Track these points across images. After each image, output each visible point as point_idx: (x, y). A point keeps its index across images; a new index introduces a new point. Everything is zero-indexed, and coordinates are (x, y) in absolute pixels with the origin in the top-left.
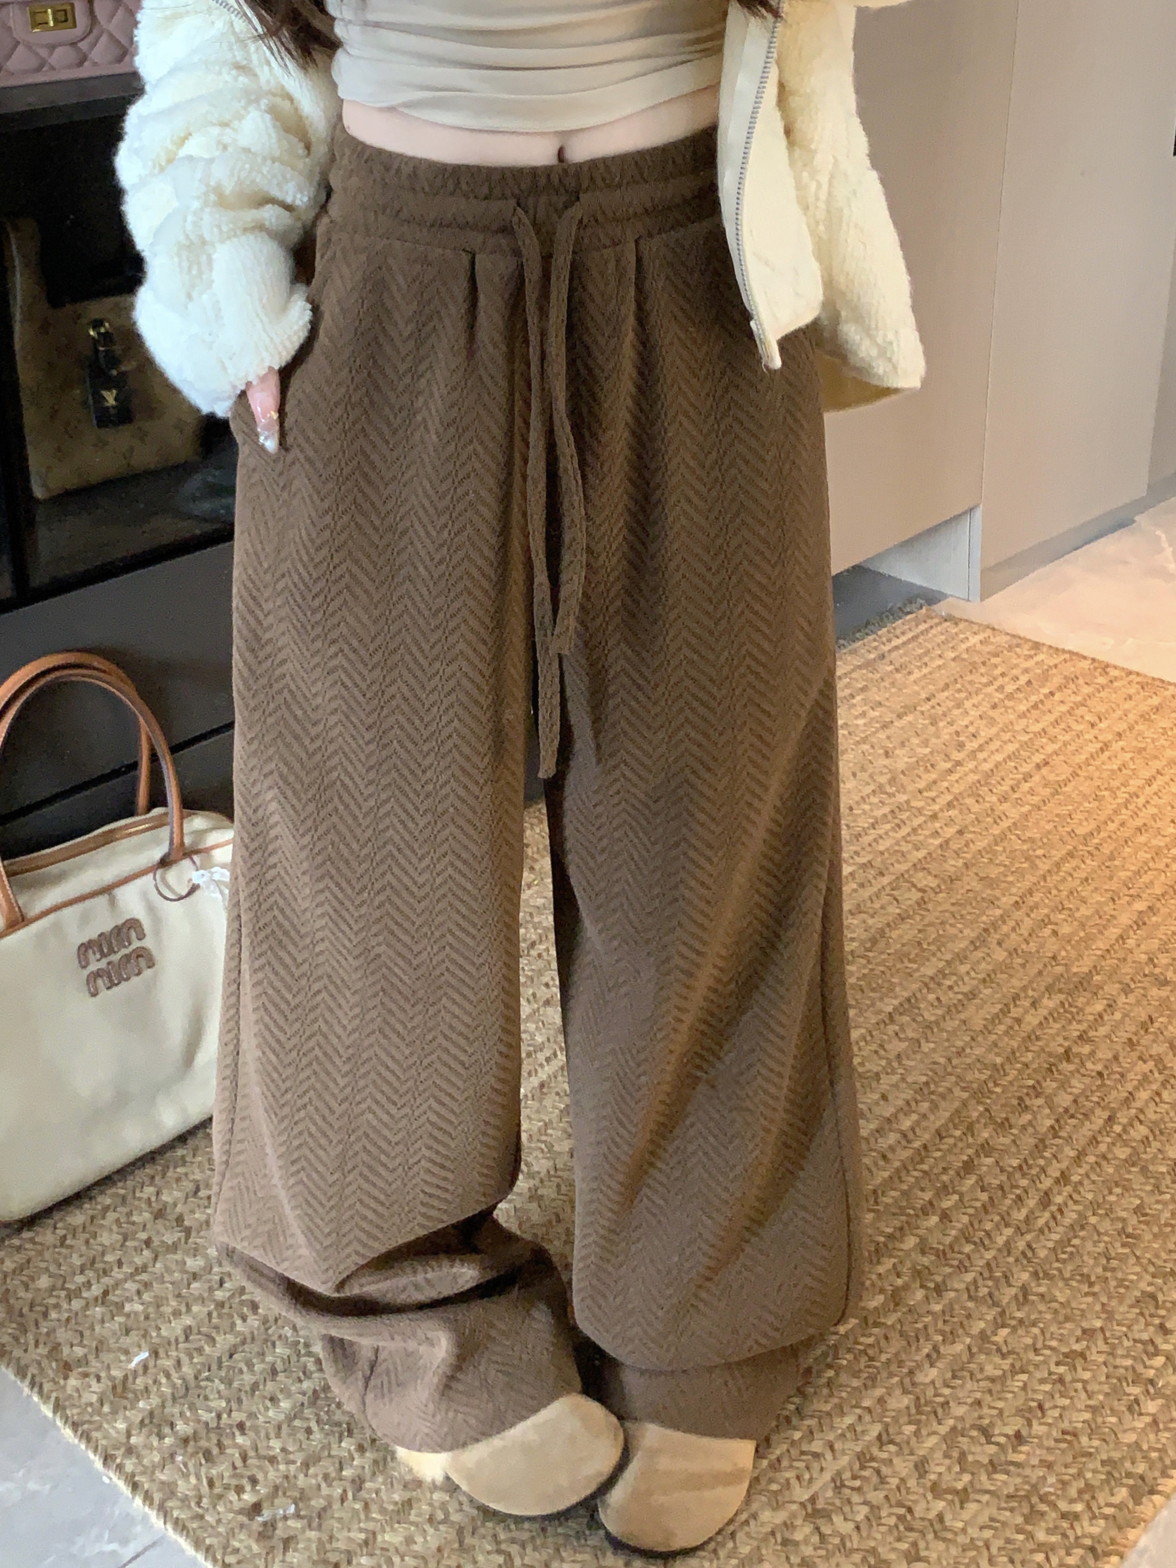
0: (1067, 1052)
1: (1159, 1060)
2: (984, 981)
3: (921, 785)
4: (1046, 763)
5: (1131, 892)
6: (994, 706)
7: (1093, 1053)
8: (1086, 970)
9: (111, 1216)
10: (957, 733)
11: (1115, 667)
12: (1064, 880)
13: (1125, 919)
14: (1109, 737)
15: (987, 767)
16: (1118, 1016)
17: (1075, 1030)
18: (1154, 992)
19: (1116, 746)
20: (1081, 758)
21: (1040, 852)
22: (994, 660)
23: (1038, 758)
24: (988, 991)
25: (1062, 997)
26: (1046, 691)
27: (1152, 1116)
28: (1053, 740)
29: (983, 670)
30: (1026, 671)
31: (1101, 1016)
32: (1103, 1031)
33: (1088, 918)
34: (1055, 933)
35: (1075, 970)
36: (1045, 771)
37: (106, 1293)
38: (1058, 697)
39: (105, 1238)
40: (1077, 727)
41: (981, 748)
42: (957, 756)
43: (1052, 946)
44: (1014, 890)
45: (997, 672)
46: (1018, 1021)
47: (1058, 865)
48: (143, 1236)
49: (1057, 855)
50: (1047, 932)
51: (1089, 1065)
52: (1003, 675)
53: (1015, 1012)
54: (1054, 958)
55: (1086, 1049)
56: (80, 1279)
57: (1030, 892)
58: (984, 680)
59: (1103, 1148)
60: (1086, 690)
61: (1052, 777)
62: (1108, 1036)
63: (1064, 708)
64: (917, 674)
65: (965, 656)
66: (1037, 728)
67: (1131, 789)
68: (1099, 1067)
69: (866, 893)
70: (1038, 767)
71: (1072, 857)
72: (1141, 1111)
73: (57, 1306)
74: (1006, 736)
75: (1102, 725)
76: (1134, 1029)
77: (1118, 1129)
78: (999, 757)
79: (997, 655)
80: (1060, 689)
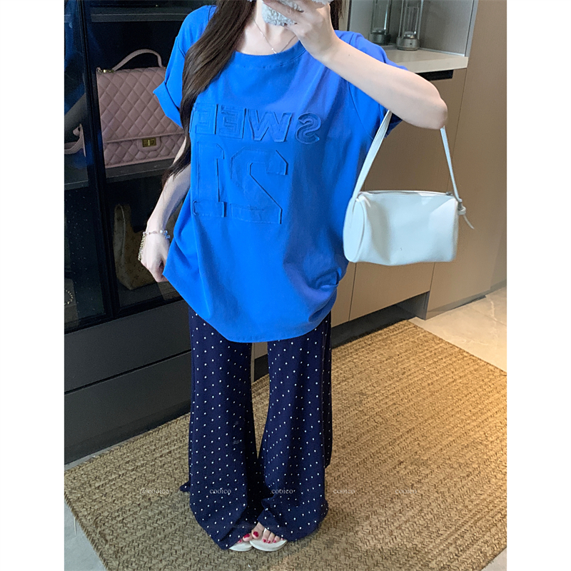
0: (413, 485)
1: (443, 493)
2: (390, 457)
3: (387, 385)
4: (432, 384)
5: (450, 434)
6: (420, 361)
7: (421, 487)
8: (426, 458)
9: (130, 495)
10: (404, 369)
11: (467, 353)
12: (427, 426)
13: (444, 443)
14: (457, 377)
15: (410, 382)
16: (433, 476)
17: (417, 478)
18: (448, 470)
19: (459, 381)
20: (445, 383)
21: (421, 415)
22: (426, 344)
23: (429, 382)
24: (390, 461)
25: (415, 466)
26: (440, 357)
27: (435, 512)
28: (437, 375)
29: (420, 347)
30: (436, 349)
31: (427, 475)
32: (427, 480)
33: (432, 441)
34: (419, 444)
35: (422, 458)
36: (431, 387)
37: (123, 519)
38: (444, 360)
39: (127, 502)
40: (447, 373)
41: (410, 375)
42: (401, 376)
43: (416, 448)
44: (408, 427)
45: (426, 348)
46: (398, 472)
47: (426, 421)
48: (138, 503)
49: (426, 417)
50: (416, 443)
51: (419, 491)
52: (427, 350)
53: (398, 469)
54: (416, 453)
55: (419, 486)
56: (117, 514)
57: (414, 428)
58: (421, 351)
59: (416, 520)
60: (454, 359)
61: (433, 389)
62: (428, 483)
63: (445, 365)
64: (397, 346)
65: (416, 341)
66: (432, 371)
67: (459, 397)
68: (422, 493)
69: (360, 421)
70: (429, 384)
71: (432, 418)
72: (432, 510)
73: (108, 522)
74: (420, 372)
75: (456, 373)
76: (437, 481)
77: (423, 514)
78: (416, 379)
79: (427, 342)
80: (446, 357)
